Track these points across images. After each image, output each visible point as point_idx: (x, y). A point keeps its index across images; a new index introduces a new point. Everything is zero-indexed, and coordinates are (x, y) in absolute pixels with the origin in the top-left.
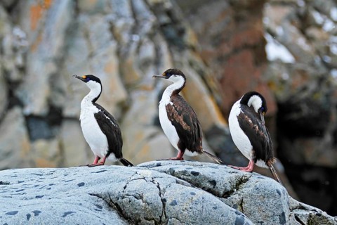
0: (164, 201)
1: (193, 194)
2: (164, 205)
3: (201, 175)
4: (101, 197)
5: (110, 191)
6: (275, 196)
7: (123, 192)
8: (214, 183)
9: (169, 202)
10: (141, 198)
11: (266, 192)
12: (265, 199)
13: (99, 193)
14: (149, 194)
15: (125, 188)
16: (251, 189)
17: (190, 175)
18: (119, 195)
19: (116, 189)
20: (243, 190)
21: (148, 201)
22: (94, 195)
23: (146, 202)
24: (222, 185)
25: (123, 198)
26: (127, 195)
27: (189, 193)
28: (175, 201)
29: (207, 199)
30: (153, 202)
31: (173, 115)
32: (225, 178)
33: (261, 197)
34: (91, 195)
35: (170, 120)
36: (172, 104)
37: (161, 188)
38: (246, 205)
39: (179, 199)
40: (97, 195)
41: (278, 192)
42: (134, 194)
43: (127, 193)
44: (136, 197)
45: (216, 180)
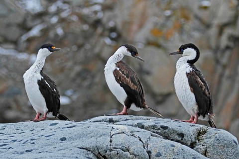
0: (149, 152)
1: (173, 146)
2: (150, 156)
3: (170, 129)
4: (89, 151)
5: (98, 144)
6: (233, 146)
7: (111, 145)
8: (182, 135)
9: (154, 153)
10: (128, 150)
11: (225, 142)
12: (225, 148)
13: (88, 147)
14: (135, 147)
15: (111, 141)
16: (212, 140)
17: (159, 129)
18: (107, 149)
19: (104, 142)
20: (205, 141)
21: (135, 153)
22: (83, 149)
23: (133, 154)
24: (189, 137)
25: (111, 150)
26: (115, 148)
27: (169, 146)
28: (159, 153)
29: (186, 150)
30: (140, 154)
31: (120, 78)
32: (190, 130)
33: (222, 147)
34: (80, 148)
35: (118, 82)
36: (118, 69)
37: (144, 141)
38: (209, 154)
39: (162, 151)
40: (86, 149)
41: (235, 142)
42: (120, 147)
43: (114, 146)
44: (123, 150)
45: (184, 133)
